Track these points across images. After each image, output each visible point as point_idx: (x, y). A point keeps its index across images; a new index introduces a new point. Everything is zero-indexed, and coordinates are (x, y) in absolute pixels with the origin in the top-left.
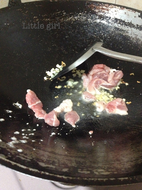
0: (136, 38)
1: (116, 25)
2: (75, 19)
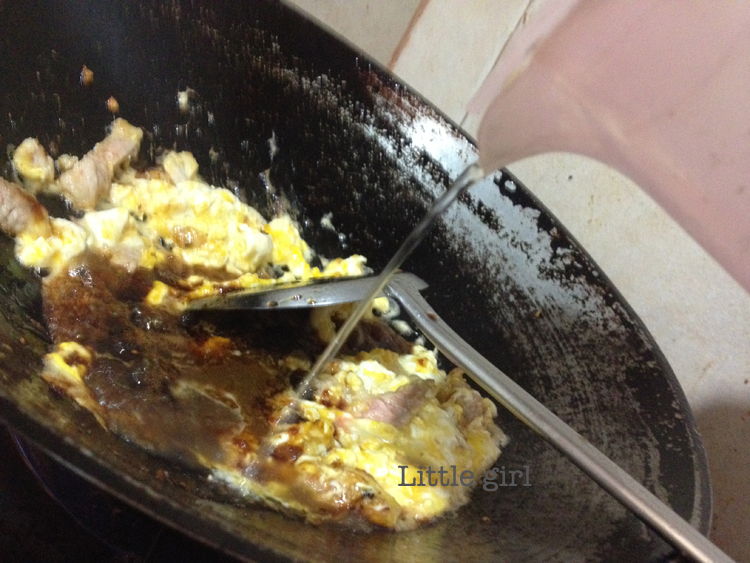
2: (301, 83)
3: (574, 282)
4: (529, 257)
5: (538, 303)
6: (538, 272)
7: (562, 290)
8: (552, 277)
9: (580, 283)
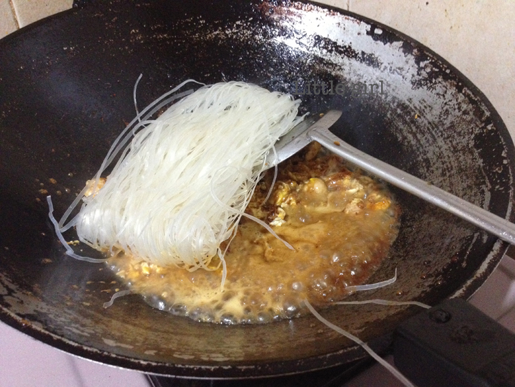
2: (227, 35)
3: (435, 83)
4: (403, 77)
5: (415, 107)
6: (412, 85)
7: (429, 92)
8: (421, 85)
9: (440, 82)
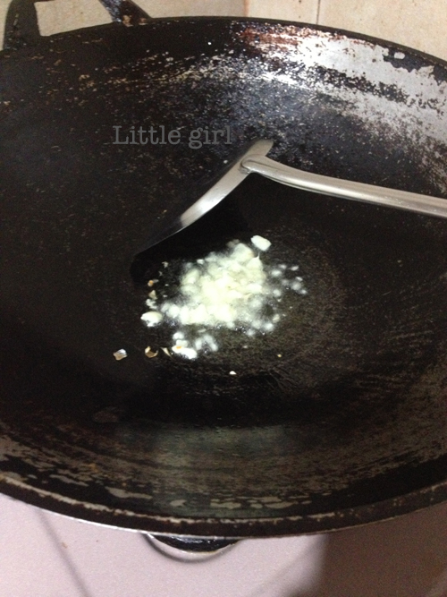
0: (380, 122)
1: (321, 87)
2: (202, 75)
4: (438, 111)
